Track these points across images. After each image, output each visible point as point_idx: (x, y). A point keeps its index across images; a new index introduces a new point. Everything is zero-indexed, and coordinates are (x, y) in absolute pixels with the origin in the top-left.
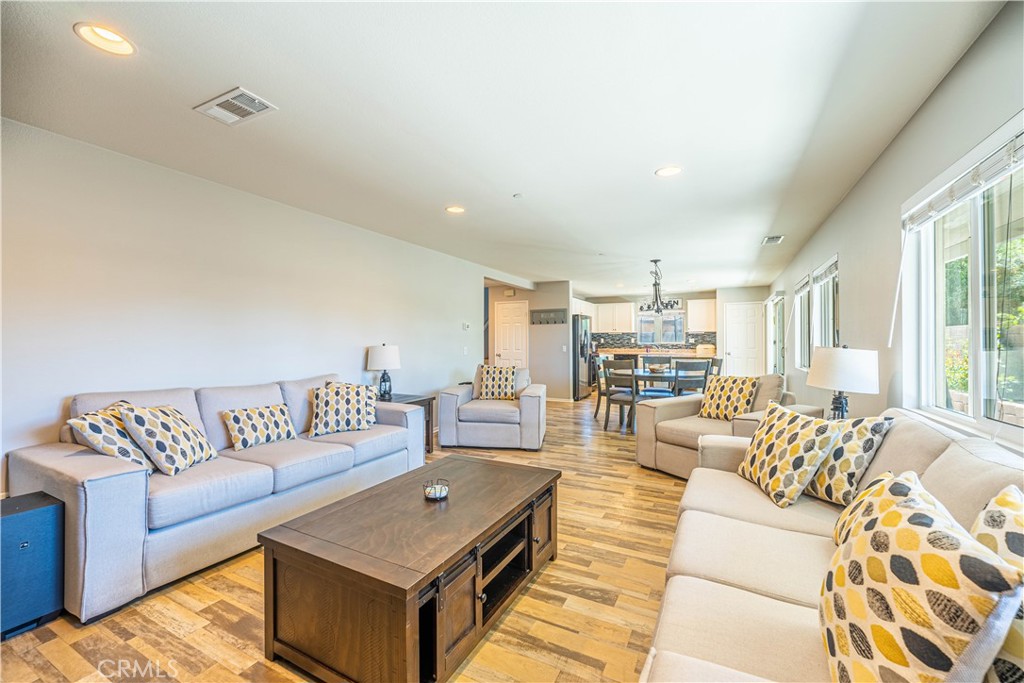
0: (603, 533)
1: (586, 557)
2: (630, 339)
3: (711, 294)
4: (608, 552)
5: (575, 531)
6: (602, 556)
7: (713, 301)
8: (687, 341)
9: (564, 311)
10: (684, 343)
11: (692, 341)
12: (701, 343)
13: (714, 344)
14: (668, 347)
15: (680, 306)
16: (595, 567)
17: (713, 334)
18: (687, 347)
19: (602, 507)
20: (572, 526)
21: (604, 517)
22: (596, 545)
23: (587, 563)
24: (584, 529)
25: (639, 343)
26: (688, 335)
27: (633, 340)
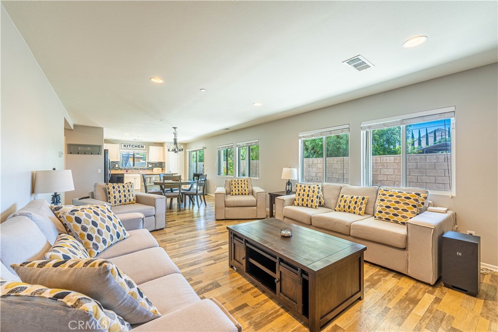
2: (115, 165)
3: (161, 144)
7: (162, 147)
8: (148, 166)
9: (100, 147)
10: (146, 167)
11: (150, 166)
12: (155, 167)
14: (138, 169)
15: (144, 148)
17: (163, 163)
18: (148, 169)
25: (120, 167)
26: (149, 163)
27: (117, 166)
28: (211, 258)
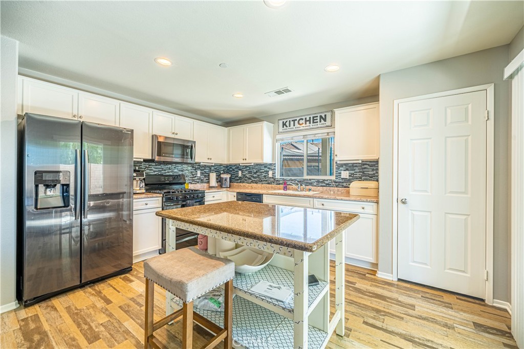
11: (345, 174)
12: (360, 179)
13: (377, 181)
17: (375, 164)
18: (338, 184)
26: (340, 166)
27: (270, 173)
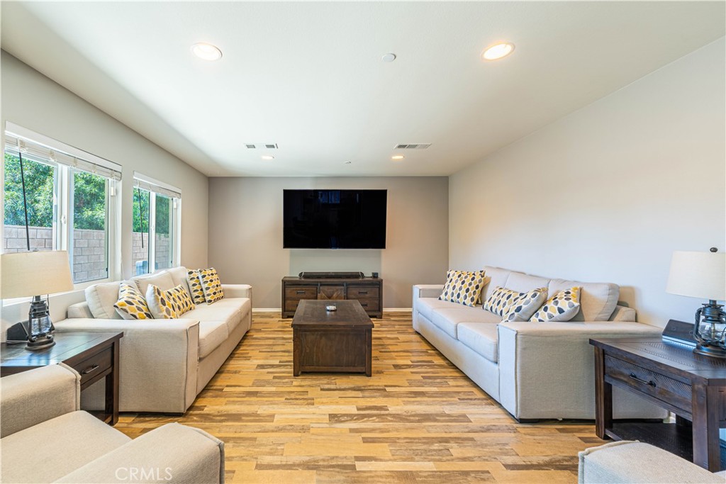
0: (271, 399)
1: (277, 380)
4: (264, 386)
5: (293, 396)
6: (268, 383)
16: (271, 377)
19: (279, 430)
20: (297, 399)
21: (273, 416)
22: (273, 389)
23: (274, 377)
24: (286, 399)
28: (389, 395)
